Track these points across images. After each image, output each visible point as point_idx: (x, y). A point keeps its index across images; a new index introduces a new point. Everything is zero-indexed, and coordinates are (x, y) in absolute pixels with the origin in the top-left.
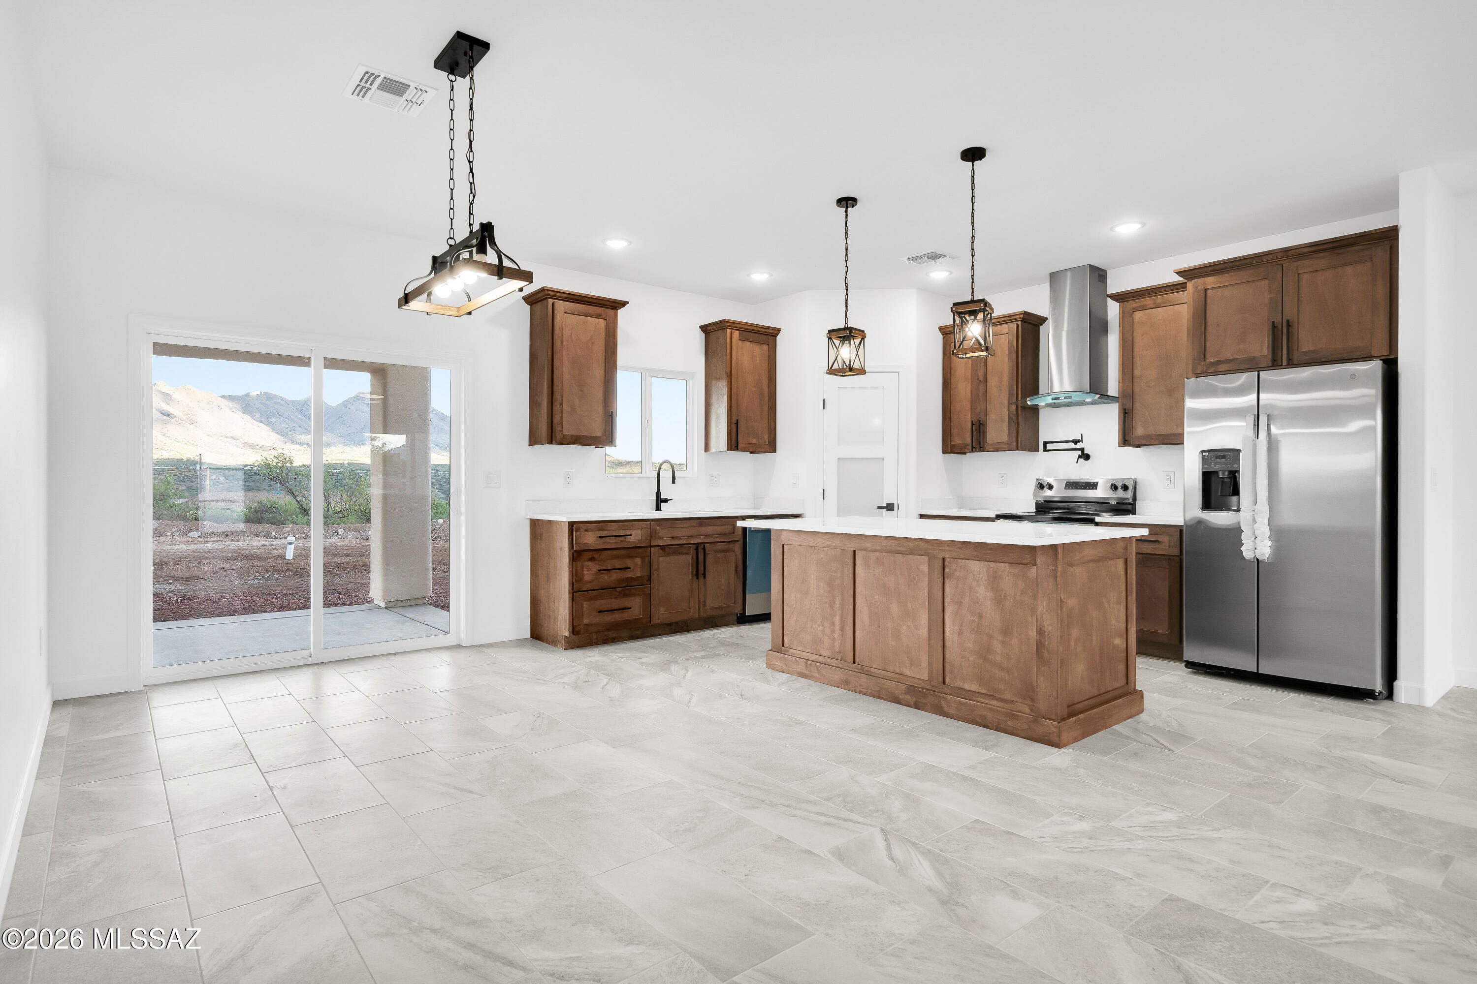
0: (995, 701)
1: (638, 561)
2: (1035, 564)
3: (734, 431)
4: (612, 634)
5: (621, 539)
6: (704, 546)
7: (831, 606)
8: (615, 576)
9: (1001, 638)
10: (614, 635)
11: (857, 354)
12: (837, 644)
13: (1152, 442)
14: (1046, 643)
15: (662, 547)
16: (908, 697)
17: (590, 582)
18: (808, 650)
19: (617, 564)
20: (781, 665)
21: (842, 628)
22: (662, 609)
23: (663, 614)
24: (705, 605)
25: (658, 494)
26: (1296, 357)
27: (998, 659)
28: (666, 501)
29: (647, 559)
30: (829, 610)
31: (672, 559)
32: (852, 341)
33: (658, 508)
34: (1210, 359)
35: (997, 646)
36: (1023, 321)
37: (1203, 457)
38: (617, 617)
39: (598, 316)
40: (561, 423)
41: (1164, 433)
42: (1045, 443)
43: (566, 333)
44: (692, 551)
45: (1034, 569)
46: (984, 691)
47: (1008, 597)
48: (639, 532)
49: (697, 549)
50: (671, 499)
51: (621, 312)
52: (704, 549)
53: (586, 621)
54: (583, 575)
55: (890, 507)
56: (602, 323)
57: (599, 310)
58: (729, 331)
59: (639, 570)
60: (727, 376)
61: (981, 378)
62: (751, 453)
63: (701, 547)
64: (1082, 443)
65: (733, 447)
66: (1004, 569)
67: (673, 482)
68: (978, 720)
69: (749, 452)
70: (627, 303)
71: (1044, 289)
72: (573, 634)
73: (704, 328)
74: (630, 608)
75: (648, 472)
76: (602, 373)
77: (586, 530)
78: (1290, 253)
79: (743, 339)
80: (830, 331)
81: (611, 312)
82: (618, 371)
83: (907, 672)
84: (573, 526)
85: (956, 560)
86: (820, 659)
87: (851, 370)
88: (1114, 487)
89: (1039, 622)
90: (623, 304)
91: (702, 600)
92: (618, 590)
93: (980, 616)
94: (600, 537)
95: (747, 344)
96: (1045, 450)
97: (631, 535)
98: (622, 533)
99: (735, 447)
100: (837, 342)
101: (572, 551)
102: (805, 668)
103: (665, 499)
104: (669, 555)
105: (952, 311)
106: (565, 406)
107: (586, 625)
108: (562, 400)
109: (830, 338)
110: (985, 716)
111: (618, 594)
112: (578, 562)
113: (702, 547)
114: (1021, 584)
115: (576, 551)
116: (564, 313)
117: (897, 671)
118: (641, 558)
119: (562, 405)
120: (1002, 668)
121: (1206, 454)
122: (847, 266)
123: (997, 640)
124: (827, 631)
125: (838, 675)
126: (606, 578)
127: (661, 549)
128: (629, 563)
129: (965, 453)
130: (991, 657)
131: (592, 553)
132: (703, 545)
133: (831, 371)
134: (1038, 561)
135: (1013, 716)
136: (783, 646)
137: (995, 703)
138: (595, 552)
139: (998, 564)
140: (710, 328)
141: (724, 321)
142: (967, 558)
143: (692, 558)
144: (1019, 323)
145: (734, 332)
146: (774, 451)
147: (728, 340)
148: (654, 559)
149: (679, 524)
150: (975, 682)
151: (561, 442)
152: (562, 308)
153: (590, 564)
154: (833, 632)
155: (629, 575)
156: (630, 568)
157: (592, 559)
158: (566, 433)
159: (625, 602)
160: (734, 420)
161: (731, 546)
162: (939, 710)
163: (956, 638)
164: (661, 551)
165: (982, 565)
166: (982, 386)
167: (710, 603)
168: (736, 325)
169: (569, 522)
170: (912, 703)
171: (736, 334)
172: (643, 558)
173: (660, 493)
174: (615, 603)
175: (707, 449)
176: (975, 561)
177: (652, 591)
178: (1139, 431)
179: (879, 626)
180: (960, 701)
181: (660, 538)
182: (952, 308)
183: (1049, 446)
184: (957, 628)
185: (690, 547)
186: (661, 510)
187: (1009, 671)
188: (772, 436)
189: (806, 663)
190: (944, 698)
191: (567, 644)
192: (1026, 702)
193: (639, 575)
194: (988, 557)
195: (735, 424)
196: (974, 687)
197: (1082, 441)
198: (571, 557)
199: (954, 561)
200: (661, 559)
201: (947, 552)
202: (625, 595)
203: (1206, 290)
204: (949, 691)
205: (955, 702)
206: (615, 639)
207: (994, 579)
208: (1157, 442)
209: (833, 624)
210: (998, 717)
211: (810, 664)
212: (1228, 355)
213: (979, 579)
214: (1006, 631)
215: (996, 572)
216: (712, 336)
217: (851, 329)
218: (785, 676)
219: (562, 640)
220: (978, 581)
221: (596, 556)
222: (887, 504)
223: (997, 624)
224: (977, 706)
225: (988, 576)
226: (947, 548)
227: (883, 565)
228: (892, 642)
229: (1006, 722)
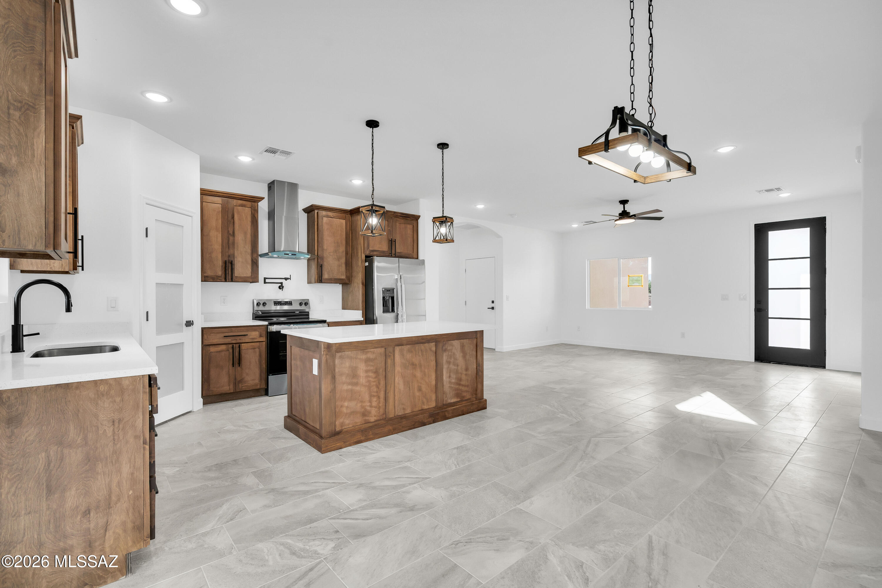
2: (477, 338)
7: (378, 387)
9: (465, 373)
12: (381, 410)
16: (430, 419)
18: (358, 424)
20: (340, 444)
26: (397, 254)
30: (374, 390)
34: (371, 249)
37: (383, 290)
41: (336, 278)
42: (265, 279)
45: (476, 340)
46: (459, 400)
47: (468, 354)
55: (189, 324)
61: (231, 232)
66: (465, 341)
78: (395, 214)
83: (425, 407)
85: (448, 342)
86: (371, 424)
88: (301, 304)
96: (265, 282)
114: (472, 347)
117: (420, 409)
120: (465, 386)
123: (464, 374)
124: (374, 404)
130: (462, 383)
135: (473, 404)
136: (335, 430)
137: (464, 402)
139: (464, 340)
142: (453, 339)
150: (456, 397)
154: (379, 403)
162: (445, 418)
163: (448, 380)
165: (459, 342)
166: (231, 238)
170: (432, 421)
176: (456, 341)
179: (409, 388)
183: (267, 281)
184: (448, 375)
187: (468, 386)
190: (445, 411)
192: (473, 396)
196: (455, 400)
197: (290, 279)
201: (445, 339)
204: (446, 407)
205: (452, 410)
208: (334, 282)
209: (379, 397)
210: (467, 408)
212: (376, 248)
213: (457, 348)
214: (467, 369)
215: (464, 344)
220: (457, 350)
222: (186, 321)
223: (464, 367)
224: (460, 407)
225: (461, 346)
226: (445, 337)
227: (412, 352)
228: (417, 394)
229: (470, 408)
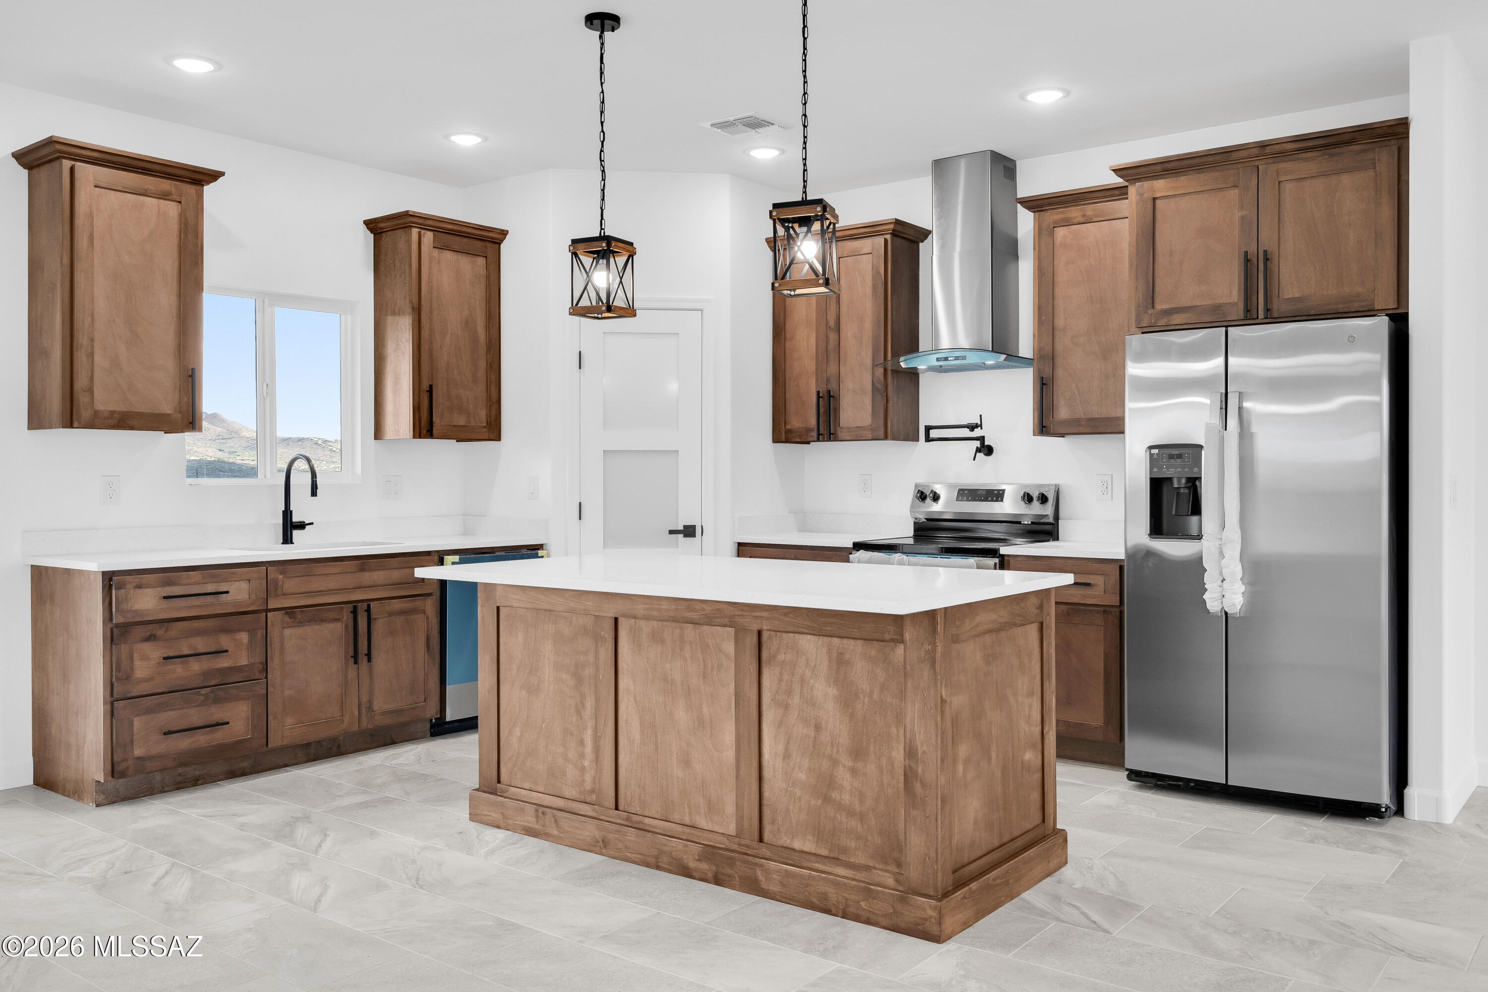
0: (842, 868)
1: (244, 637)
2: (902, 641)
3: (425, 403)
4: (193, 771)
5: (209, 599)
6: (369, 606)
7: (578, 713)
8: (196, 666)
9: (851, 764)
10: (197, 773)
11: (621, 282)
12: (588, 777)
13: (1081, 429)
14: (920, 770)
15: (289, 611)
16: (704, 866)
17: (146, 680)
18: (541, 789)
19: (201, 644)
20: (496, 816)
21: (597, 750)
22: (289, 721)
23: (291, 729)
24: (370, 708)
25: (287, 513)
26: (1278, 307)
27: (846, 798)
28: (302, 526)
29: (260, 633)
30: (574, 719)
31: (310, 631)
32: (612, 260)
33: (287, 539)
34: (1160, 306)
35: (844, 777)
36: (894, 234)
37: (1151, 455)
38: (202, 739)
39: (164, 196)
40: (90, 390)
41: (1096, 416)
42: (928, 429)
43: (99, 224)
44: (347, 616)
45: (900, 650)
46: (824, 852)
47: (862, 696)
48: (244, 585)
49: (355, 612)
50: (312, 524)
51: (209, 190)
52: (368, 610)
53: (138, 752)
54: (132, 669)
55: (689, 531)
56: (172, 209)
57: (166, 185)
58: (415, 231)
59: (245, 653)
60: (413, 309)
61: (832, 323)
62: (457, 441)
63: (362, 607)
64: (981, 429)
65: (424, 432)
66: (854, 648)
67: (314, 493)
68: (814, 900)
69: (455, 440)
70: (222, 174)
71: (925, 184)
72: (113, 776)
73: (372, 225)
74: (228, 723)
75: (268, 475)
76: (174, 298)
77: (139, 587)
78: (1268, 150)
79: (440, 246)
80: (574, 242)
81: (191, 189)
82: (204, 294)
83: (702, 823)
84: (111, 580)
85: (778, 633)
86: (560, 803)
87: (609, 309)
88: (1028, 498)
89: (908, 736)
90: (214, 176)
91: (364, 699)
92: (203, 691)
93: (818, 728)
94: (165, 598)
95: (448, 255)
96: (928, 439)
97: (227, 592)
98: (210, 588)
99: (427, 431)
100: (587, 260)
101: (110, 626)
102: (534, 819)
103: (300, 522)
104: (301, 624)
105: (771, 216)
106: (97, 358)
107: (140, 759)
108: (93, 346)
109: (575, 254)
110: (825, 894)
111: (202, 698)
112: (123, 645)
113: (366, 608)
114: (881, 675)
115: (117, 626)
116: (95, 186)
117: (687, 821)
118: (248, 631)
119: (91, 355)
120: (851, 813)
121: (1155, 451)
122: (603, 131)
123: (844, 766)
124: (572, 755)
125: (590, 831)
126: (178, 672)
127: (287, 613)
128: (225, 641)
129: (808, 443)
130: (835, 795)
131: (150, 627)
132: (365, 604)
133: (577, 310)
134: (907, 636)
135: (868, 893)
136: (499, 782)
137: (841, 871)
138: (156, 626)
139: (845, 641)
140: (382, 225)
141: (406, 214)
142: (796, 630)
143: (346, 627)
144: (888, 237)
145: (424, 234)
146: (498, 438)
147: (414, 247)
148: (274, 632)
149: (320, 569)
150: (810, 838)
151: (91, 425)
152: (91, 177)
153: (147, 647)
154: (582, 756)
155: (224, 663)
156: (227, 651)
157: (151, 638)
158: (100, 406)
159: (217, 713)
160: (425, 386)
161: (418, 603)
162: (753, 887)
163: (779, 764)
164: (287, 618)
165: (820, 642)
166: (832, 336)
167: (380, 704)
168: (428, 222)
169: (103, 572)
170: (710, 875)
171: (428, 237)
172: (252, 633)
173: (291, 512)
174: (195, 716)
175: (378, 434)
176: (809, 636)
177: (271, 689)
178: (1063, 412)
179: (656, 745)
180: (786, 871)
181: (284, 595)
182: (771, 212)
183: (934, 434)
184: (781, 747)
185: (342, 607)
186: (292, 543)
187: (862, 818)
188: (494, 412)
189: (537, 811)
190: (761, 865)
191: (102, 797)
192: (889, 868)
193: (244, 662)
194: (829, 629)
195: (427, 391)
196: (808, 845)
197: (981, 426)
198: (109, 634)
199: (776, 635)
200: (287, 632)
201: (765, 622)
202: (218, 701)
203: (1154, 199)
204: (768, 854)
205: (779, 871)
206: (198, 780)
207: (840, 662)
208: (1088, 430)
209: (582, 743)
210: (846, 895)
211: (543, 813)
212: (1184, 301)
213: (815, 666)
214: (858, 753)
215: (841, 654)
216: (386, 239)
217: (609, 239)
218: (501, 834)
219: (91, 788)
220: (814, 670)
221: (160, 633)
222: (684, 526)
223: (844, 740)
224: (814, 878)
225: (830, 660)
226: (765, 614)
227: (662, 641)
228: (678, 772)
229: (858, 902)
